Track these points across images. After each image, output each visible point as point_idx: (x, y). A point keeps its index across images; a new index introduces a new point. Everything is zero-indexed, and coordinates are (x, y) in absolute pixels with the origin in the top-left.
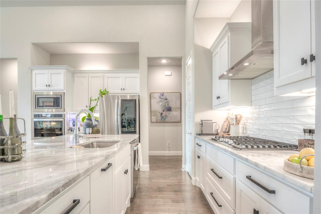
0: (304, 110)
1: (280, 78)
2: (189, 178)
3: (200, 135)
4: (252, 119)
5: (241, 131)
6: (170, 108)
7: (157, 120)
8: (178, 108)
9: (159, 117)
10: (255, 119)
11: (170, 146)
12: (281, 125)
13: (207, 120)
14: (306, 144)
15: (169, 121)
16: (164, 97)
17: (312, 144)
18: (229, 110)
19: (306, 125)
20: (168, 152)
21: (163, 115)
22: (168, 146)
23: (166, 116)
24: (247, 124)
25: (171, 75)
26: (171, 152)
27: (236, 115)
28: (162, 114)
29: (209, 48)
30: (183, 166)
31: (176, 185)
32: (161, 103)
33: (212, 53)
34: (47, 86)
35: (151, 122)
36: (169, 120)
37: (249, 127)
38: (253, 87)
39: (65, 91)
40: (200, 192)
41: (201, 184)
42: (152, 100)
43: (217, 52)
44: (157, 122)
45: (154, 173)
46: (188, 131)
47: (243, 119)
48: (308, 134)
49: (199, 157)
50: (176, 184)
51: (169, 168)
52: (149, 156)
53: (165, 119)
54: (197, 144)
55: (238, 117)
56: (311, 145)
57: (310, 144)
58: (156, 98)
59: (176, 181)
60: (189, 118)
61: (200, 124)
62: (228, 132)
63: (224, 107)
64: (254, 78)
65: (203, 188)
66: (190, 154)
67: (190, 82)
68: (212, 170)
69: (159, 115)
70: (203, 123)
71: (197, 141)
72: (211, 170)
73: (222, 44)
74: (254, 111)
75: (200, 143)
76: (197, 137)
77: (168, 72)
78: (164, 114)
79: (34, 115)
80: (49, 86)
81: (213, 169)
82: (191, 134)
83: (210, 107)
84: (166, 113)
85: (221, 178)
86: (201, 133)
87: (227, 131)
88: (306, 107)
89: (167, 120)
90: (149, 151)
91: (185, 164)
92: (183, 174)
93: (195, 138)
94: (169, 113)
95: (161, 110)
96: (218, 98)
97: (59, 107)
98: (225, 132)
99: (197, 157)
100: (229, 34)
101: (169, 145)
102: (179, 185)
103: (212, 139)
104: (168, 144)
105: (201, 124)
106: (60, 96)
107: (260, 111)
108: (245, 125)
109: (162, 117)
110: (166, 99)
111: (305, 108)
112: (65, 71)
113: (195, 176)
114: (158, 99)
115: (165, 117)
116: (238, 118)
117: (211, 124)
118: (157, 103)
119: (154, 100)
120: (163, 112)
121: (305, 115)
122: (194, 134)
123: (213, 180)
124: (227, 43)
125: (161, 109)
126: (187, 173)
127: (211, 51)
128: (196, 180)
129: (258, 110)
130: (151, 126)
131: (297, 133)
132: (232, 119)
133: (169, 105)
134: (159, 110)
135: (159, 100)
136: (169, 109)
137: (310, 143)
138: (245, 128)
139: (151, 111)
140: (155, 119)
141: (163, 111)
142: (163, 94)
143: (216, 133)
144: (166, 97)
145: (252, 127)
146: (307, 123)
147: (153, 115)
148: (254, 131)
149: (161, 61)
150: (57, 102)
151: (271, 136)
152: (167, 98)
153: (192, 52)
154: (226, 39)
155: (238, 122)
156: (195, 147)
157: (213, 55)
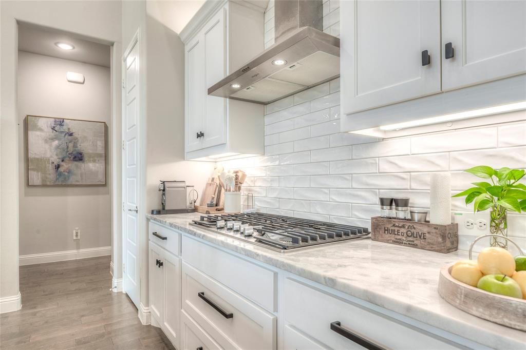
0: (372, 163)
1: (359, 95)
2: (131, 309)
3: (159, 212)
4: (265, 180)
5: (242, 201)
6: (81, 154)
7: (43, 181)
8: (100, 155)
9: (50, 174)
10: (272, 180)
11: (79, 238)
12: (326, 191)
13: (175, 181)
14: (389, 226)
15: (78, 183)
16: (65, 128)
17: (400, 225)
18: (216, 162)
19: (378, 190)
20: (75, 251)
21: (61, 169)
22: (75, 238)
23: (69, 172)
24: (255, 189)
25: (83, 83)
26: (81, 250)
27: (237, 172)
28: (58, 167)
29: (178, 32)
30: (115, 281)
31: (102, 336)
32: (56, 143)
33: (184, 45)
35: (28, 185)
36: (77, 181)
37: (259, 195)
38: (267, 120)
40: (162, 339)
41: (166, 324)
42: (30, 133)
43: (198, 43)
44: (44, 186)
45: (34, 314)
46: (127, 204)
47: (246, 180)
48: (389, 207)
49: (160, 264)
50: (102, 332)
51: (79, 291)
52: (21, 268)
53: (65, 179)
54: (155, 234)
55: (240, 174)
56: (398, 229)
57: (396, 226)
58: (41, 130)
59: (100, 325)
60: (129, 177)
61: (160, 190)
62: (216, 206)
63: (207, 155)
64: (269, 103)
65: (171, 332)
66: (134, 256)
67: (135, 99)
68: (201, 295)
69: (51, 169)
70: (166, 187)
71: (155, 227)
72: (199, 295)
73: (208, 29)
74: (269, 164)
75: (163, 232)
76: (155, 219)
77: (75, 74)
78: (65, 166)
81: (203, 293)
82: (137, 211)
83: (180, 154)
84: (70, 165)
85: (230, 316)
86: (160, 208)
87: (215, 202)
88: (377, 159)
89: (72, 180)
90: (20, 255)
91: (120, 276)
92: (115, 300)
93: (148, 220)
94: (77, 167)
95: (56, 157)
96: (200, 135)
98: (211, 205)
99: (153, 263)
100: (227, 6)
101: (77, 236)
102: (110, 333)
103: (196, 223)
104: (75, 234)
105: (162, 188)
107: (282, 164)
108: (250, 190)
109: (60, 174)
110: (71, 135)
111: (375, 160)
113: (147, 304)
114: (48, 132)
115: (66, 174)
116: (239, 178)
117: (183, 189)
118: (46, 141)
119: (38, 133)
120: (63, 163)
121: (375, 172)
122: (144, 212)
123: (205, 317)
124: (221, 24)
125: (57, 155)
126: (124, 297)
127: (182, 40)
128: (150, 312)
129: (277, 163)
130: (26, 195)
131: (358, 206)
132: (230, 179)
133: (76, 147)
134: (51, 157)
135: (52, 134)
136: (79, 157)
137: (397, 224)
138: (250, 198)
139: (27, 160)
140: (40, 179)
141: (63, 161)
142: (61, 122)
143: (193, 207)
144: (69, 129)
145: (264, 195)
146: (378, 188)
147: (33, 170)
148: (268, 202)
149: (56, 44)
151: (305, 210)
152: (72, 131)
153: (138, 33)
154: (220, 16)
155: (239, 185)
156: (148, 240)
157: (187, 48)
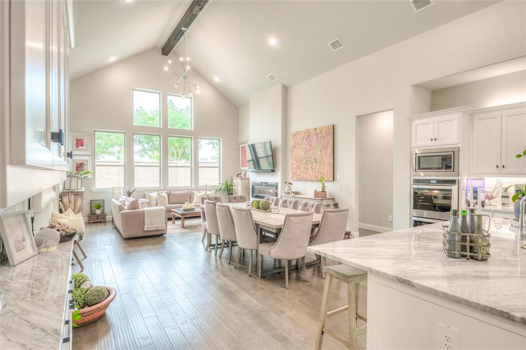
34: (432, 140)
39: (460, 145)
79: (414, 180)
80: (435, 139)
97: (451, 169)
106: (452, 154)
112: (461, 114)
150: (447, 161)
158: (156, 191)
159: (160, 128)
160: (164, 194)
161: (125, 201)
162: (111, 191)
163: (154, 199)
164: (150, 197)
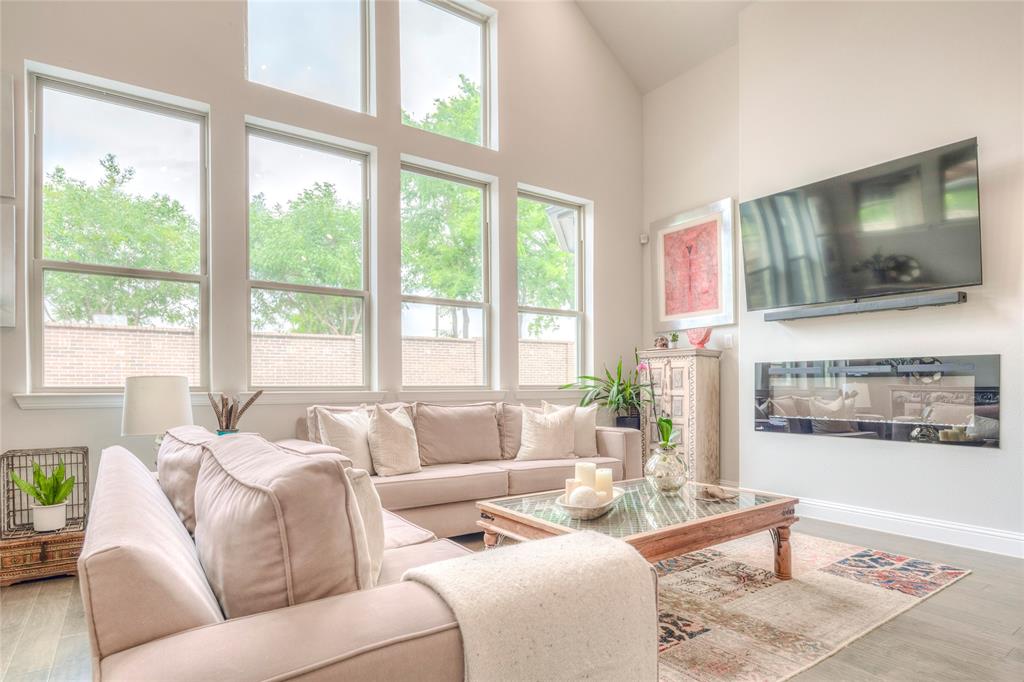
158: (357, 404)
159: (364, 117)
160: (401, 418)
161: (193, 470)
162: (124, 402)
163: (359, 445)
164: (339, 435)
